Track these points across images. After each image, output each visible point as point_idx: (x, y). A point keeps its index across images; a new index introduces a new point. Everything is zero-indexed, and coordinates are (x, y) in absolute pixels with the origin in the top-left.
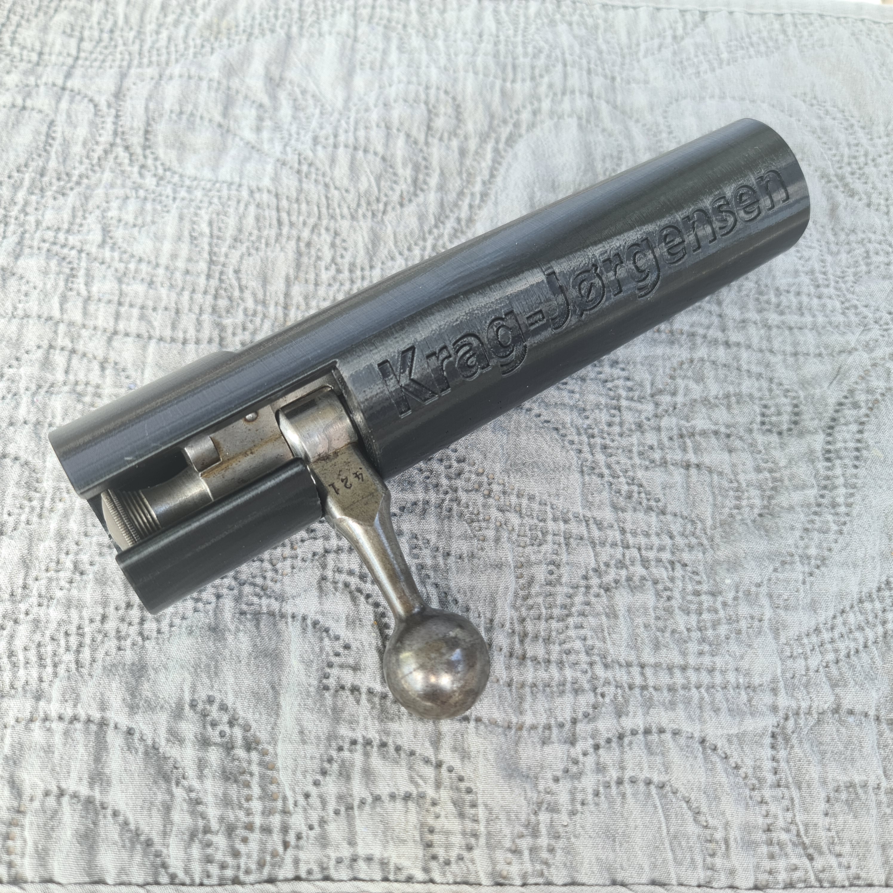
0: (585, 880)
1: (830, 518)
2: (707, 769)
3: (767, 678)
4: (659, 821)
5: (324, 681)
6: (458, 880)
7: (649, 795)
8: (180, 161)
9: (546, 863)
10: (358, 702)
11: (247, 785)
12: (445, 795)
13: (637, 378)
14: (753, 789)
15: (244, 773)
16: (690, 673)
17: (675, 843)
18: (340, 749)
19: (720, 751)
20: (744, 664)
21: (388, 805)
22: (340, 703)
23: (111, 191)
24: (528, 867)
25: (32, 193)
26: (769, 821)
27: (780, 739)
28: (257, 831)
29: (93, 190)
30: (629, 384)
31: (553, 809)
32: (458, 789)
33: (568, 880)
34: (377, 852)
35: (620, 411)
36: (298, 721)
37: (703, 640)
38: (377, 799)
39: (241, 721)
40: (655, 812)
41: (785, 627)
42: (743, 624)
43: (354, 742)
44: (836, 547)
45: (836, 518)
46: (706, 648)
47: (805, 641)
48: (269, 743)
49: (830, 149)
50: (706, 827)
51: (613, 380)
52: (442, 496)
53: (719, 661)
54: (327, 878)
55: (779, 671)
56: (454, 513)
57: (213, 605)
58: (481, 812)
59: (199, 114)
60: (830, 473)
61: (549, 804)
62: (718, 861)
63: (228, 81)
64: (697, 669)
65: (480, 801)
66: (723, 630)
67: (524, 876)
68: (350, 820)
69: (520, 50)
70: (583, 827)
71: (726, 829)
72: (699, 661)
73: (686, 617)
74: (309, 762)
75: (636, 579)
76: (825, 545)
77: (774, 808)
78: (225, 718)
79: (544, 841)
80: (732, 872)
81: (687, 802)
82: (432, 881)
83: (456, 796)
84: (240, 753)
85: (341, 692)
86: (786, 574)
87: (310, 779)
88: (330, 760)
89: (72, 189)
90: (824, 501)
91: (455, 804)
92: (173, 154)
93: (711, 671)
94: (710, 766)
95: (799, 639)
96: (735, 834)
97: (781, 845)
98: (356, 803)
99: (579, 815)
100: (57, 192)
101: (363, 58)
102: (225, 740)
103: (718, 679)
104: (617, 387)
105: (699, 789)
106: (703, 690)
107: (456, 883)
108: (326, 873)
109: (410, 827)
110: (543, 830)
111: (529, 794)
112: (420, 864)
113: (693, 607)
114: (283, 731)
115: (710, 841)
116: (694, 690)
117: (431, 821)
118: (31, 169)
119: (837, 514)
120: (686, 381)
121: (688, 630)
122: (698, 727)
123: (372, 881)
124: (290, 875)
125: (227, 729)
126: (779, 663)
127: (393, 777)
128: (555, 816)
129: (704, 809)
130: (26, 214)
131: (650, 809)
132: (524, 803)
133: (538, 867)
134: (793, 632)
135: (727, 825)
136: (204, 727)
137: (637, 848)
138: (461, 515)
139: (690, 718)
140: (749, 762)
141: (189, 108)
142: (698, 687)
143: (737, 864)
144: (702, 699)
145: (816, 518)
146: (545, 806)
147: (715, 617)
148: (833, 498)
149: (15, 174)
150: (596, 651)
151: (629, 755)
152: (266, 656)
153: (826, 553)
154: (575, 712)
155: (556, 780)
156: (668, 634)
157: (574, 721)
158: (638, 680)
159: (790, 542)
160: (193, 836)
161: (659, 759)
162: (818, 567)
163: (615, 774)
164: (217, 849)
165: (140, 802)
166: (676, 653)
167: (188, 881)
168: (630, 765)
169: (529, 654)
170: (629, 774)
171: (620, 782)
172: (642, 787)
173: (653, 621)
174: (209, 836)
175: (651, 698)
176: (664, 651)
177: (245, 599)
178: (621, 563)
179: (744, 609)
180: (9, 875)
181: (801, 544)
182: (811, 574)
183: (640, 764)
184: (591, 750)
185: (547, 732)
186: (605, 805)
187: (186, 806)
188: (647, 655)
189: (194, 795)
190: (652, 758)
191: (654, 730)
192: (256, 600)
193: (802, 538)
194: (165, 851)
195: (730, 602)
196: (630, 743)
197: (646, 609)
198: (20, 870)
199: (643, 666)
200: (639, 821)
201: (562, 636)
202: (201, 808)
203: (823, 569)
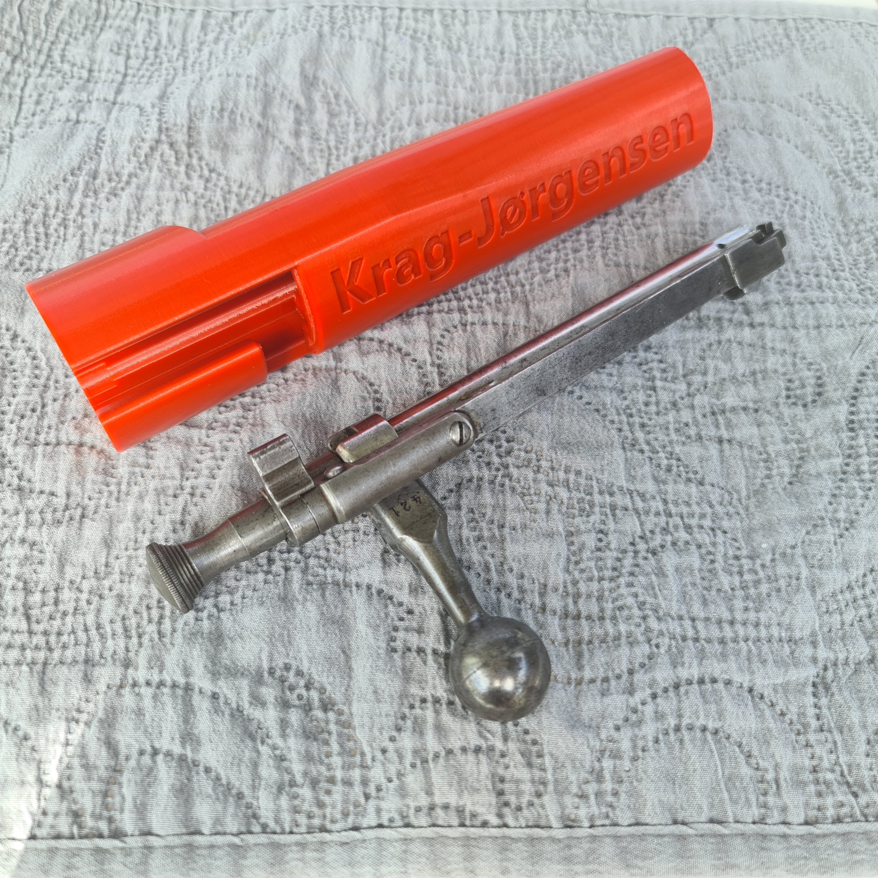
0: (648, 820)
1: (856, 484)
2: (756, 716)
3: (807, 632)
4: (716, 765)
5: (392, 644)
6: (530, 824)
7: (705, 741)
8: (224, 162)
9: (611, 806)
10: (425, 662)
11: (326, 743)
12: (512, 746)
13: (670, 360)
14: (799, 734)
15: (323, 731)
16: (739, 628)
17: (730, 785)
18: (412, 707)
19: (767, 700)
20: (786, 620)
21: (461, 758)
22: (408, 664)
23: (161, 193)
24: (595, 810)
25: (87, 196)
26: (815, 762)
27: (820, 688)
28: (339, 784)
29: (143, 190)
30: (663, 366)
31: (616, 755)
32: (524, 741)
33: (633, 821)
34: (453, 800)
35: (655, 391)
36: (372, 681)
37: (747, 598)
38: (450, 752)
39: (317, 685)
40: (712, 756)
41: (821, 585)
42: (782, 583)
43: (424, 701)
44: (863, 511)
45: (862, 484)
46: (750, 605)
47: (840, 597)
48: (344, 704)
49: (837, 146)
50: (757, 769)
51: (647, 363)
52: (494, 473)
53: (763, 617)
54: (407, 825)
55: (817, 625)
56: (507, 488)
57: (283, 577)
58: (548, 761)
60: (854, 443)
61: (611, 751)
62: (771, 800)
64: (744, 624)
65: (546, 751)
66: (764, 588)
67: (592, 819)
68: (426, 772)
69: (539, 67)
70: (645, 772)
71: (776, 771)
72: (745, 616)
73: (729, 578)
74: (384, 719)
75: (681, 544)
76: (852, 509)
77: (818, 751)
78: (302, 683)
79: (608, 786)
80: (784, 809)
81: (739, 747)
82: (506, 826)
83: (523, 747)
84: (318, 713)
85: (408, 654)
86: (818, 536)
87: (386, 735)
88: (404, 717)
89: (123, 189)
90: (850, 469)
91: (523, 754)
92: (217, 155)
93: (757, 625)
94: (759, 713)
95: (834, 595)
96: (784, 774)
97: (827, 784)
98: (430, 757)
99: (640, 761)
100: (110, 193)
101: (393, 67)
102: (302, 702)
103: (763, 633)
104: (651, 369)
105: (750, 735)
106: (750, 643)
107: (528, 827)
108: (406, 820)
109: (482, 777)
110: (607, 775)
111: (592, 743)
112: (494, 810)
113: (735, 569)
114: (357, 692)
115: (762, 782)
116: (742, 643)
117: (501, 771)
118: (84, 172)
119: (862, 480)
120: (715, 362)
121: (733, 589)
122: (747, 678)
123: (450, 826)
124: (374, 823)
125: (304, 692)
126: (817, 618)
127: (463, 731)
128: (618, 762)
129: (755, 752)
130: (83, 217)
131: (707, 753)
132: (588, 751)
133: (604, 810)
134: (828, 589)
135: (777, 767)
136: (283, 691)
137: (696, 790)
138: (513, 489)
139: (740, 669)
140: (794, 709)
141: (229, 106)
142: (746, 640)
143: (788, 802)
144: (750, 651)
145: (843, 484)
146: (607, 753)
147: (755, 577)
148: (858, 466)
149: (70, 178)
150: (648, 606)
151: (686, 704)
152: (333, 623)
153: (854, 517)
154: (631, 663)
155: (617, 728)
156: (714, 592)
157: (631, 672)
158: (690, 633)
159: (820, 506)
160: (280, 789)
161: (713, 707)
162: (847, 529)
163: (672, 722)
164: (304, 800)
165: (230, 759)
166: (724, 609)
167: (278, 830)
168: (687, 713)
169: (584, 614)
170: (686, 721)
171: (677, 729)
172: (698, 734)
173: (698, 581)
174: (295, 789)
175: (703, 650)
176: (712, 607)
177: (311, 571)
178: (665, 530)
179: (782, 569)
180: (110, 830)
181: (830, 508)
182: (841, 536)
183: (697, 712)
184: (649, 700)
185: (605, 685)
186: (664, 751)
187: (271, 762)
188: (697, 610)
189: (278, 752)
190: (707, 706)
191: (707, 680)
192: (321, 571)
193: (830, 503)
194: (255, 803)
195: (768, 564)
196: (687, 692)
197: (692, 571)
198: (120, 825)
199: (693, 620)
200: (697, 765)
201: (614, 595)
202: (285, 764)
203: (852, 531)
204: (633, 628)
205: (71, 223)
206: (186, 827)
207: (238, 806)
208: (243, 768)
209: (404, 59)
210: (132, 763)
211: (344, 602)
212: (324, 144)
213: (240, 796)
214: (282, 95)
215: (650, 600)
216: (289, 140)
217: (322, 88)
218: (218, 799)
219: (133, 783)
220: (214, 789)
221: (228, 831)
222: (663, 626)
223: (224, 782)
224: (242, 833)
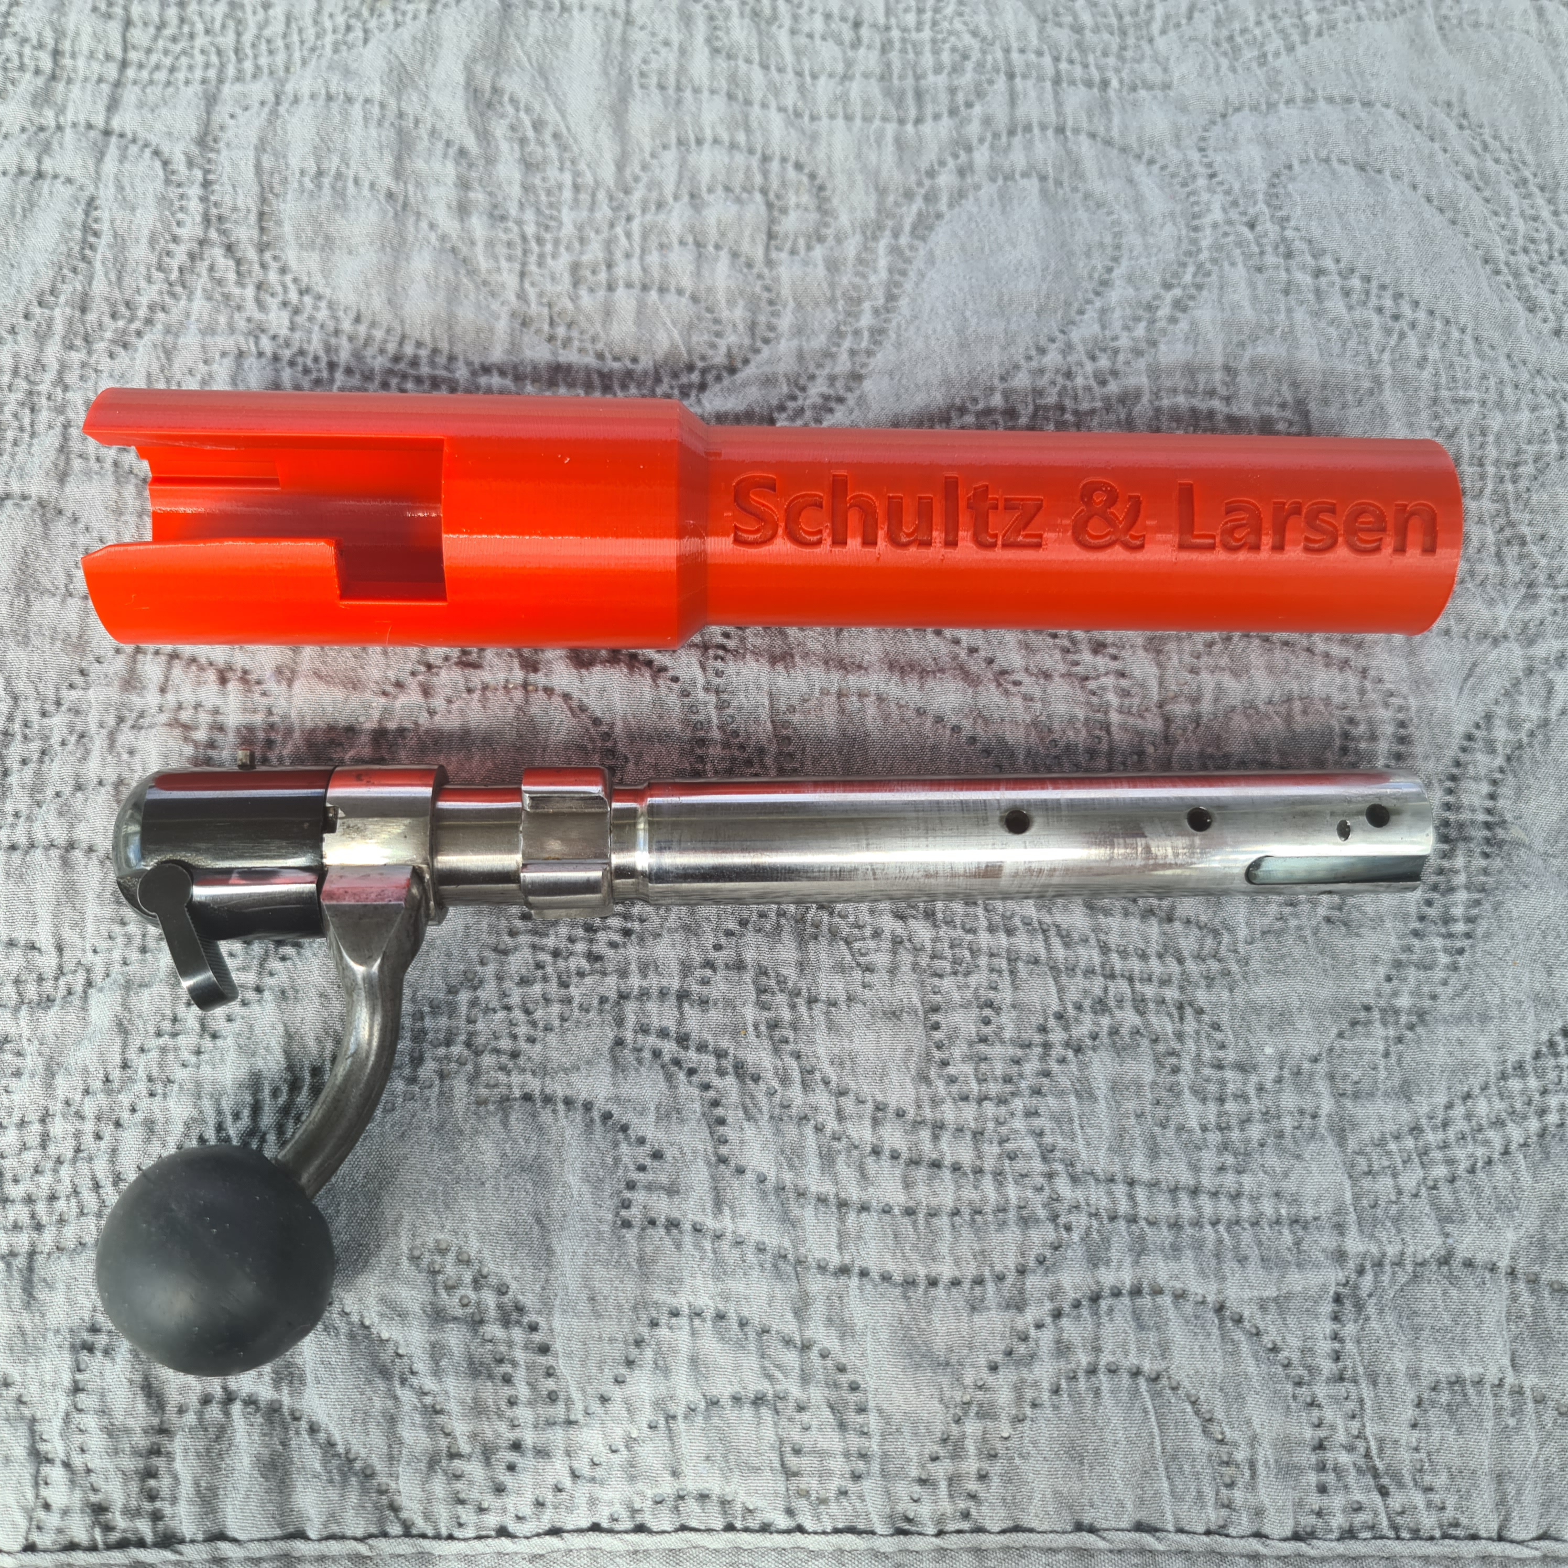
0: (1034, 1524)
1: (1438, 942)
2: (1226, 1353)
3: (1326, 1208)
4: (1151, 1434)
5: (624, 1213)
6: (840, 1526)
7: (1135, 1393)
8: (326, 273)
9: (973, 1497)
10: (678, 1246)
11: (508, 1381)
12: (817, 1394)
13: (1137, 673)
14: (1299, 1384)
15: (502, 1361)
16: (1205, 1202)
17: (1174, 1467)
18: (654, 1324)
19: (1247, 1324)
20: (1289, 1186)
21: (731, 1413)
22: (649, 1250)
23: (209, 340)
24: (946, 1506)
25: (71, 347)
26: (1322, 1433)
27: (1347, 1304)
28: (530, 1454)
29: (177, 335)
30: (1124, 683)
31: (986, 1413)
32: (836, 1385)
33: (1010, 1524)
34: (715, 1486)
36: (586, 1280)
37: (1225, 1147)
38: (713, 1403)
39: (493, 1281)
40: (1146, 1419)
41: (1354, 1126)
42: (1288, 1123)
43: (675, 1314)
44: (1445, 992)
45: (1448, 942)
46: (1230, 1160)
47: (1393, 1146)
48: (539, 1313)
50: (1221, 1442)
51: (1096, 677)
53: (1248, 1182)
54: (640, 1529)
55: (1348, 1196)
56: (824, 929)
57: (436, 1089)
58: (873, 1421)
59: (351, 174)
60: (1445, 863)
61: (981, 1406)
62: (1238, 1495)
63: (399, 99)
64: (1215, 1195)
65: (871, 1404)
66: (1256, 1131)
67: (940, 1520)
68: (671, 1436)
69: (927, 60)
70: (1034, 1443)
71: (1252, 1447)
72: (1217, 1181)
73: (1200, 1107)
74: (607, 1347)
75: (1125, 1032)
76: (1426, 989)
77: (1330, 1414)
78: (468, 1277)
79: (971, 1465)
80: (1259, 1512)
81: (1193, 1403)
82: (800, 1529)
83: (833, 1395)
84: (494, 1329)
85: (650, 1231)
86: (1357, 1042)
87: (608, 1374)
88: (638, 1343)
89: (139, 334)
90: (1432, 912)
91: (831, 1407)
92: (313, 260)
93: (1236, 1196)
94: (1230, 1347)
95: (1381, 1142)
96: (1265, 1453)
97: (1338, 1471)
98: (680, 1411)
99: (1028, 1423)
100: (113, 342)
101: (645, 61)
102: (469, 1310)
103: (1246, 1210)
104: (1103, 689)
105: (1213, 1384)
106: (1221, 1228)
107: (836, 1531)
108: (639, 1519)
109: (765, 1446)
110: (971, 1447)
111: (948, 1394)
112: (781, 1505)
113: (1213, 1088)
114: (561, 1293)
115: (1227, 1464)
116: (1208, 1228)
117: (796, 1436)
118: (62, 299)
119: (1450, 935)
120: (1217, 676)
121: (1204, 1129)
122: (1214, 1287)
123: (709, 1530)
124: (585, 1524)
125: (472, 1295)
126: (1348, 1183)
127: (737, 1367)
128: (990, 1424)
129: (1219, 1414)
130: (66, 388)
131: (1137, 1414)
132: (939, 1407)
133: (962, 1505)
134: (1371, 1131)
135: (1254, 1441)
136: (435, 1292)
137: (1116, 1476)
138: (834, 931)
139: (1202, 1273)
140: (1295, 1342)
141: (333, 163)
142: (1215, 1223)
143: (1267, 1502)
144: (1220, 1241)
145: (1416, 942)
146: (974, 1409)
147: (1246, 1108)
148: (1446, 907)
149: (37, 310)
150: (1058, 1154)
151: (1108, 1329)
152: (523, 1170)
153: (1427, 1003)
154: (1023, 1254)
155: (994, 1368)
156: (1170, 1133)
157: (1022, 1271)
158: (1123, 1207)
159: (1369, 986)
160: (433, 1463)
161: (1153, 1337)
162: (1411, 1027)
163: (1084, 1359)
164: (471, 1483)
165: (348, 1413)
166: (1183, 1166)
167: (430, 1532)
168: (1108, 1345)
169: (948, 1161)
170: (1105, 1359)
171: (1092, 1371)
172: (1126, 1380)
173: (1148, 1108)
174: (457, 1463)
175: (1142, 1238)
176: (1165, 1162)
177: (484, 1078)
178: (1101, 1006)
179: (1289, 1100)
180: (155, 1533)
181: (1387, 988)
182: (1400, 1040)
183: (1124, 1345)
184: (1048, 1320)
185: (978, 1290)
186: (1067, 1409)
187: (418, 1418)
188: (1139, 1167)
189: (428, 1400)
190: (1143, 1335)
191: (1146, 1289)
192: (502, 1077)
193: (1389, 979)
194: (393, 1485)
195: (1269, 1085)
196: (1111, 1310)
197: (1139, 1086)
198: (172, 1524)
199: (1131, 1183)
200: (1120, 1434)
201: (1004, 1130)
202: (441, 1419)
203: (1420, 1030)
204: (1029, 1193)
205: (44, 401)
206: (282, 1525)
207: (364, 1491)
208: (372, 1426)
209: (666, 43)
210: (190, 1418)
211: (541, 1130)
212: (515, 229)
213: (368, 1475)
214: (433, 133)
215: (1061, 1143)
216: (448, 224)
217: (510, 109)
218: (331, 1481)
219: (191, 1454)
220: (325, 1463)
221: (349, 1533)
222: (1080, 1194)
223: (341, 1449)
224: (371, 1536)
